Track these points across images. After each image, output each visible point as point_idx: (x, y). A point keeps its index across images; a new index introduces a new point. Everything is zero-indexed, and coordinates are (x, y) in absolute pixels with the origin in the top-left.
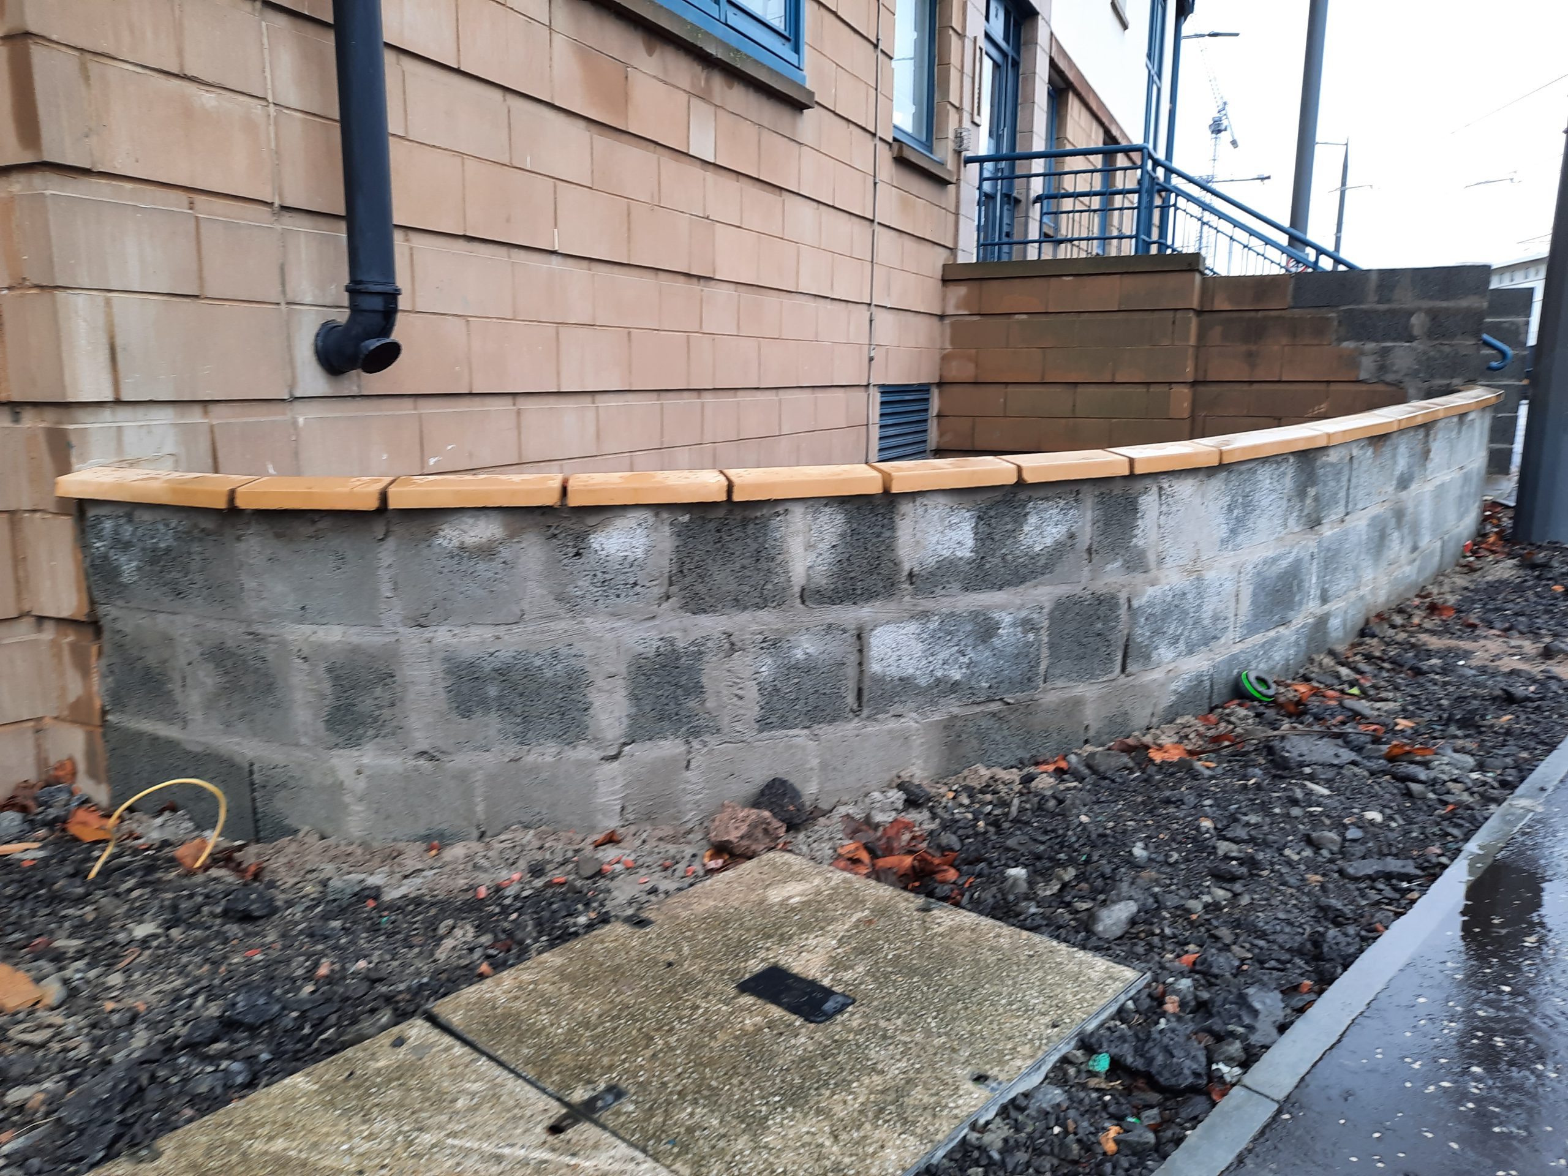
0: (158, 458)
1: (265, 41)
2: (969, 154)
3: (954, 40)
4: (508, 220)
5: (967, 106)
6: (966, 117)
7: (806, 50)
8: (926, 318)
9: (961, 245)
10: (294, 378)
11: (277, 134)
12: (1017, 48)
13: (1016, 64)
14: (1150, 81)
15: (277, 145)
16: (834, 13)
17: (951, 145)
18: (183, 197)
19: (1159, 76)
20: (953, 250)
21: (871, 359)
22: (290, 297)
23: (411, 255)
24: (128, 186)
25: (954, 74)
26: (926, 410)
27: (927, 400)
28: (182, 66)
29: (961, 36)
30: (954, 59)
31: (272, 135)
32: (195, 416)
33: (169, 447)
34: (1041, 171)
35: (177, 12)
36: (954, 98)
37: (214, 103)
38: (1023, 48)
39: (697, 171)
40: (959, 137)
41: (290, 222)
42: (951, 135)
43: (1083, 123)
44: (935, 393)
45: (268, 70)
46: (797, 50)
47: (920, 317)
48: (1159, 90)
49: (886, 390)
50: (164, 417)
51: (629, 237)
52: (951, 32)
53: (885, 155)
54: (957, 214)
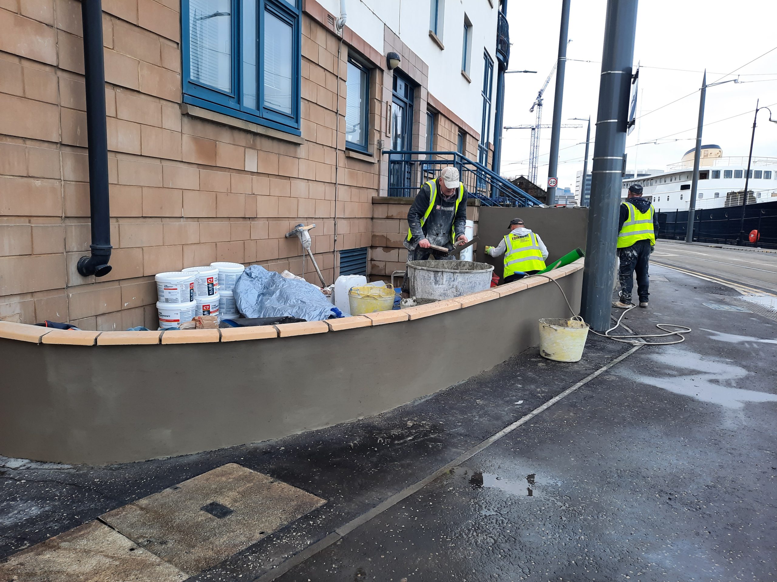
0: (13, 316)
1: (61, 159)
2: (385, 150)
3: (377, 104)
4: (161, 208)
5: (383, 130)
6: (383, 135)
7: (302, 121)
8: (365, 220)
9: (381, 187)
10: (68, 280)
11: (64, 191)
12: (412, 100)
13: (411, 106)
14: (485, 102)
15: (64, 196)
16: (316, 104)
17: (376, 147)
18: (27, 219)
19: (490, 99)
20: (378, 190)
21: (335, 241)
22: (67, 249)
23: (119, 227)
24: (5, 218)
25: (377, 118)
26: (366, 258)
27: (366, 254)
28: (28, 173)
29: (381, 102)
30: (377, 111)
31: (63, 192)
32: (29, 299)
33: (18, 311)
34: (424, 150)
35: (27, 154)
36: (377, 127)
37: (40, 184)
38: (414, 99)
39: (249, 177)
40: (380, 143)
41: (68, 222)
42: (376, 143)
43: (447, 126)
44: (369, 250)
45: (62, 169)
46: (297, 121)
47: (361, 220)
48: (490, 105)
49: (343, 252)
50: (16, 300)
51: (216, 207)
52: (375, 100)
53: (342, 156)
54: (379, 175)
